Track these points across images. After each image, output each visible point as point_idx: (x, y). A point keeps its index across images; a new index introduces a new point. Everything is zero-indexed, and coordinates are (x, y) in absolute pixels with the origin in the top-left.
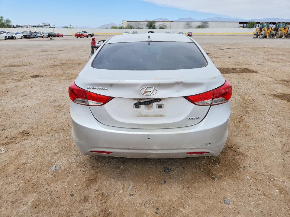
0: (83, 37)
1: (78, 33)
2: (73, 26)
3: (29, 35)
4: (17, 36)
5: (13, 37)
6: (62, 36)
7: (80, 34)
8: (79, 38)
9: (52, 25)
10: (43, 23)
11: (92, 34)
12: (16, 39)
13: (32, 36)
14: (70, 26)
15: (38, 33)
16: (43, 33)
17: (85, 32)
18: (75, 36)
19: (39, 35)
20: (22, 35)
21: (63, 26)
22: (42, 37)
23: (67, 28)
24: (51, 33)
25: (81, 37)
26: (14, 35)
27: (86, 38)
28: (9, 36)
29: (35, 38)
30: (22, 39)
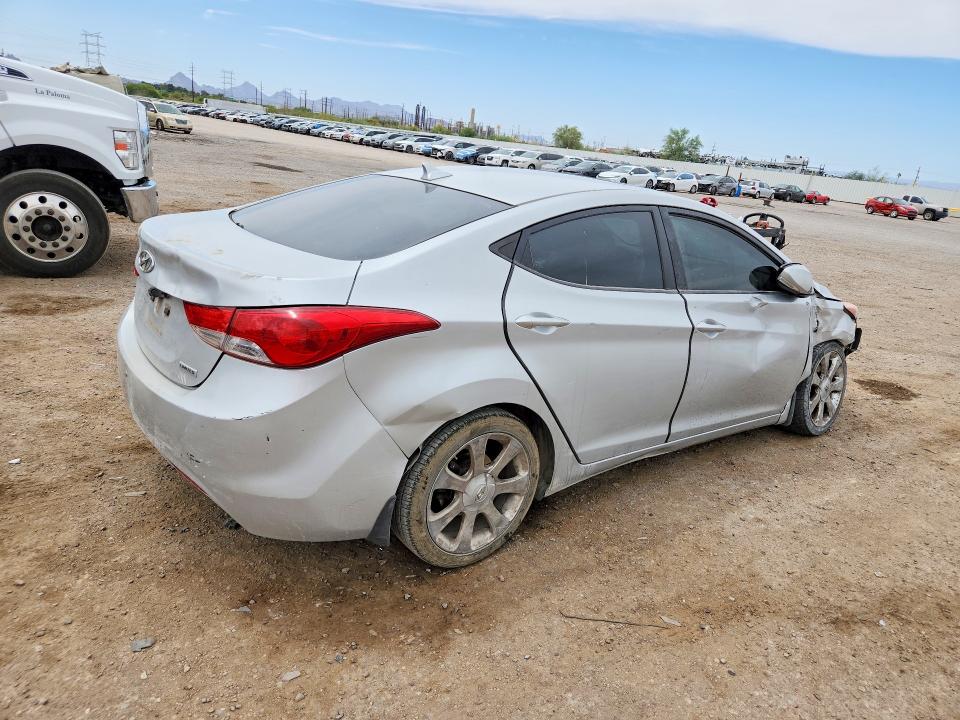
0: (894, 214)
1: (881, 200)
2: (886, 174)
3: (717, 184)
4: (679, 184)
5: (668, 184)
6: (825, 201)
7: (889, 201)
8: (878, 217)
9: (813, 166)
10: (788, 157)
11: (941, 210)
12: (674, 191)
13: (723, 190)
14: (873, 173)
15: (747, 183)
16: (761, 186)
17: (915, 200)
18: (867, 207)
19: (745, 188)
20: (695, 182)
21: (849, 171)
22: (754, 196)
23: (860, 178)
24: (789, 187)
25: (886, 215)
26: (672, 181)
27: (905, 221)
28: (659, 181)
29: (730, 195)
30: (690, 192)
